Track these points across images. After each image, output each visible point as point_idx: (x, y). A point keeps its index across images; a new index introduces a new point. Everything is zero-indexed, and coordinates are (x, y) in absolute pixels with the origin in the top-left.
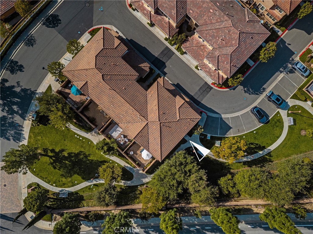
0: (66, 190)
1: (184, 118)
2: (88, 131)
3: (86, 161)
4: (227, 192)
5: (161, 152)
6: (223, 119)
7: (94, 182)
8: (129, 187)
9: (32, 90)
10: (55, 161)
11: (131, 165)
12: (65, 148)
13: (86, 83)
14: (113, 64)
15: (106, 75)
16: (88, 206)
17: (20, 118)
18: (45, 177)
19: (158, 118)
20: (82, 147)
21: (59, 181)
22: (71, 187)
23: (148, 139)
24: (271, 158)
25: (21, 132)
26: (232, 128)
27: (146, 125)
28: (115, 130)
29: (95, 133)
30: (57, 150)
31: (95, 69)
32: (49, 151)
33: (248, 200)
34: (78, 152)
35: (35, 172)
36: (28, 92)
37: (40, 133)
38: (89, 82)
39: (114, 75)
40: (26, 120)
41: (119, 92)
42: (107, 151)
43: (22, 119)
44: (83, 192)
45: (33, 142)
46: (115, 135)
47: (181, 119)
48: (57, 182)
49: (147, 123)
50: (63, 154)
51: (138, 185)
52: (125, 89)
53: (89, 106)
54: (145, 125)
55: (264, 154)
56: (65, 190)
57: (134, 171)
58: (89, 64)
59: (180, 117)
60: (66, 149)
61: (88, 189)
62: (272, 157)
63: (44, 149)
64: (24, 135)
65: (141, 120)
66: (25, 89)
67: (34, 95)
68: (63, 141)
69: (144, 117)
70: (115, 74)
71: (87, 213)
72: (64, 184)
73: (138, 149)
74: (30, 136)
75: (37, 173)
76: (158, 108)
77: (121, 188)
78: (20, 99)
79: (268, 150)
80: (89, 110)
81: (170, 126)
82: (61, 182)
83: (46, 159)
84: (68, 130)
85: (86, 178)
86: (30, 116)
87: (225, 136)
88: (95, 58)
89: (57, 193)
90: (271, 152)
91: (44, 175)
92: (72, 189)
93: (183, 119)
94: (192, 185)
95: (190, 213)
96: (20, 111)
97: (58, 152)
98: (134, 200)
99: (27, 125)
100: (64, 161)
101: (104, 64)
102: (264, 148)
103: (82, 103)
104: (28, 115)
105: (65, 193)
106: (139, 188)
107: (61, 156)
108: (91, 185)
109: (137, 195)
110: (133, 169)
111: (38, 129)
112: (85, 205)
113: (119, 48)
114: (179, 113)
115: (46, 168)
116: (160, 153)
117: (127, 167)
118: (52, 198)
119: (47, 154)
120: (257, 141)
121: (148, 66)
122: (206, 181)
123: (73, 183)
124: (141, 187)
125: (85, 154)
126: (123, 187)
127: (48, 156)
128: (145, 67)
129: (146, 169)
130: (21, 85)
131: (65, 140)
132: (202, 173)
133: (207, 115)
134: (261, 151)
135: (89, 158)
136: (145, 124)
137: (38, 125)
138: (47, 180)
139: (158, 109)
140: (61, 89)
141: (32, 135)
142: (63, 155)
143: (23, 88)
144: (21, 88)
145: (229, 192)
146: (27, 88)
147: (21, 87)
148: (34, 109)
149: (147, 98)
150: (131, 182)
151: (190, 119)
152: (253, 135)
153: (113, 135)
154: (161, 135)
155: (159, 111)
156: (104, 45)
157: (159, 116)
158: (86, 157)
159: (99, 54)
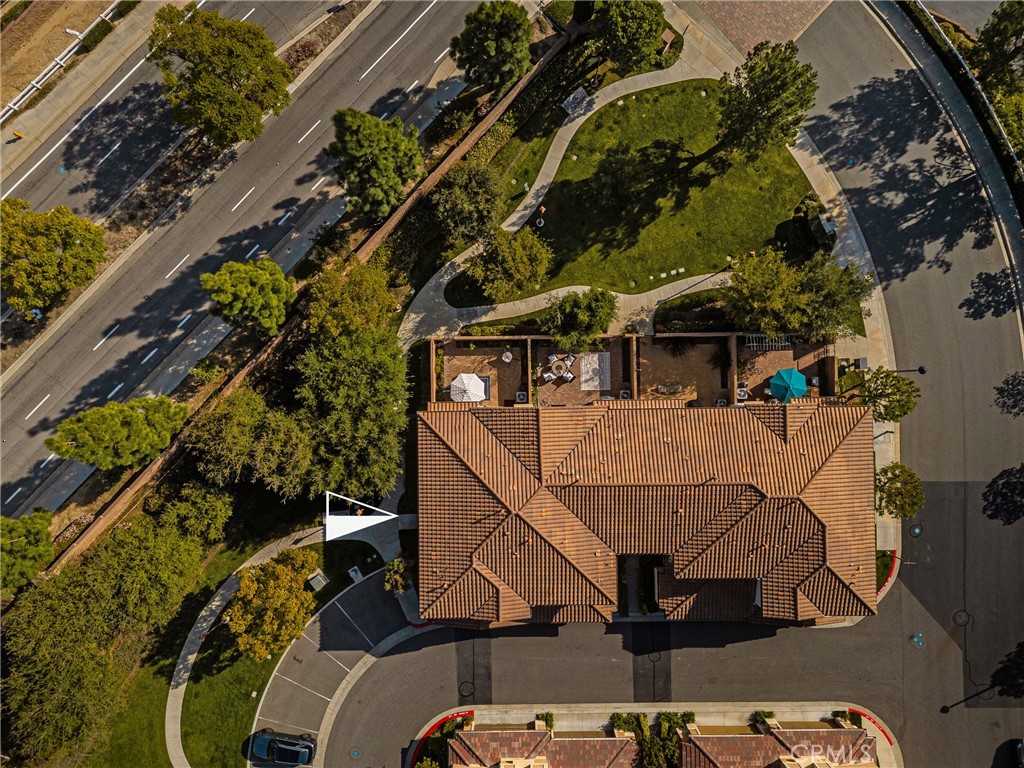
0: (581, 115)
1: (461, 580)
2: (664, 308)
3: (598, 234)
4: (185, 492)
5: (440, 440)
6: (362, 652)
7: (529, 200)
8: (435, 269)
9: (896, 282)
10: (674, 159)
11: (480, 325)
12: (678, 215)
13: (785, 435)
14: (762, 545)
15: (756, 505)
16: (489, 130)
17: (858, 186)
18: (662, 100)
19: (527, 520)
20: (642, 258)
21: (616, 122)
22: (576, 135)
23: (501, 441)
24: (155, 668)
25: (825, 153)
26: (320, 650)
27: (540, 474)
28: (598, 373)
29: (642, 322)
30: (694, 192)
31: (796, 495)
32: (712, 171)
33: (116, 517)
34: (640, 237)
35: (697, 89)
36: (900, 268)
37: (775, 195)
38: (780, 446)
39: (737, 522)
40: (840, 194)
41: (682, 491)
42: (572, 312)
43: (852, 186)
44: (536, 149)
45: (770, 157)
46: (589, 363)
47: (466, 570)
48: (619, 116)
49: (540, 479)
50: (672, 196)
51: (416, 294)
52: (677, 511)
53: (717, 374)
54: (543, 469)
55: (179, 661)
56: (584, 114)
57: (460, 317)
58: (823, 490)
59: (476, 571)
60: (674, 215)
61: (530, 169)
62: (155, 674)
63: (730, 165)
64: (807, 153)
65: (565, 472)
66: (915, 269)
67: (879, 274)
68: (703, 227)
69: (565, 488)
70: (736, 527)
71: (476, 113)
72: (599, 127)
73: (500, 379)
74: (793, 166)
75: (690, 90)
76: (550, 545)
77: (452, 246)
78: (903, 230)
79: (181, 681)
80: (709, 362)
81: (478, 525)
82: (611, 124)
83: (701, 145)
84: (715, 267)
85: (558, 192)
86: (839, 215)
87: (317, 615)
88: (823, 520)
89: (596, 89)
90: (169, 684)
91: (668, 104)
92: (566, 133)
93: (463, 574)
94: (288, 433)
95: (227, 351)
96: (874, 202)
97: (688, 191)
98: (393, 253)
99: (826, 185)
100: (652, 180)
101: (785, 527)
102: (195, 678)
103: (745, 363)
104: (846, 211)
105: (575, 108)
106: (408, 290)
107: (672, 186)
108: (530, 186)
109: (400, 270)
110: (466, 319)
111: (791, 200)
112: (501, 128)
113: (786, 597)
114: (485, 579)
115: (680, 124)
116: (441, 435)
117: (485, 313)
118: (595, 66)
119: (709, 162)
120: (228, 677)
121: (671, 612)
122: (264, 476)
123: (581, 148)
124: (407, 297)
125: (619, 246)
126: (450, 253)
127: (701, 158)
128: (678, 605)
129: (436, 352)
130: (935, 267)
131: (699, 234)
132: (291, 486)
133: (409, 623)
134: (195, 664)
135: (599, 246)
136: (543, 473)
137: (798, 210)
138: (648, 96)
139: (547, 539)
140: (827, 351)
141: (788, 172)
142: (670, 194)
143: (923, 266)
144: (928, 259)
145: (181, 499)
146: (910, 274)
147: (929, 262)
148: (846, 238)
149: (602, 539)
150: (440, 284)
151: (446, 590)
152: (250, 682)
153: (596, 357)
154: (480, 481)
155: (542, 538)
156: (833, 574)
157: (529, 525)
158: (609, 244)
159: (824, 540)
